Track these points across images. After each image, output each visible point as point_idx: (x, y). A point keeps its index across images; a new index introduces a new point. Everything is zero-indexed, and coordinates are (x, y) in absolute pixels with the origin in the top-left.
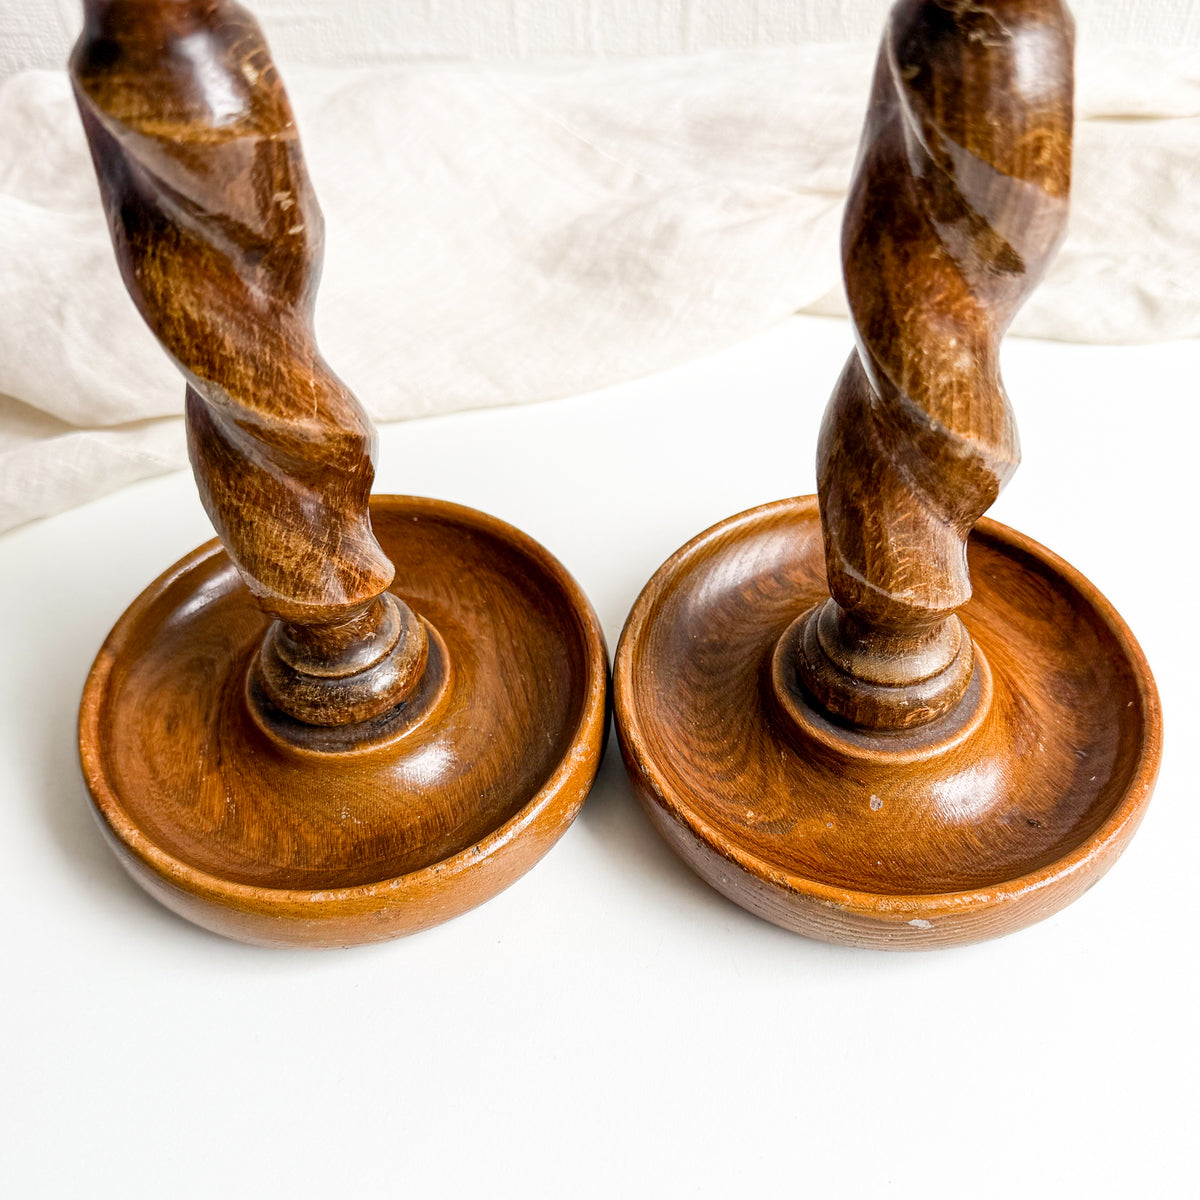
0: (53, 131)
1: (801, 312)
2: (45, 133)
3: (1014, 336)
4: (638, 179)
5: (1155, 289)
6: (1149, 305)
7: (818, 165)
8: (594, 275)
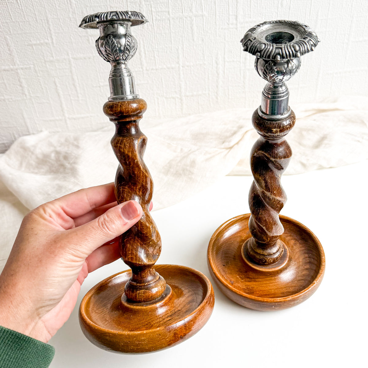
0: (33, 153)
1: (227, 175)
2: (30, 154)
3: (284, 175)
4: (182, 149)
5: (304, 162)
6: (304, 165)
7: (223, 142)
8: (177, 174)
